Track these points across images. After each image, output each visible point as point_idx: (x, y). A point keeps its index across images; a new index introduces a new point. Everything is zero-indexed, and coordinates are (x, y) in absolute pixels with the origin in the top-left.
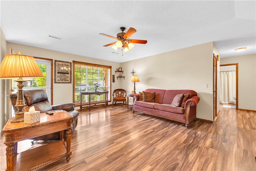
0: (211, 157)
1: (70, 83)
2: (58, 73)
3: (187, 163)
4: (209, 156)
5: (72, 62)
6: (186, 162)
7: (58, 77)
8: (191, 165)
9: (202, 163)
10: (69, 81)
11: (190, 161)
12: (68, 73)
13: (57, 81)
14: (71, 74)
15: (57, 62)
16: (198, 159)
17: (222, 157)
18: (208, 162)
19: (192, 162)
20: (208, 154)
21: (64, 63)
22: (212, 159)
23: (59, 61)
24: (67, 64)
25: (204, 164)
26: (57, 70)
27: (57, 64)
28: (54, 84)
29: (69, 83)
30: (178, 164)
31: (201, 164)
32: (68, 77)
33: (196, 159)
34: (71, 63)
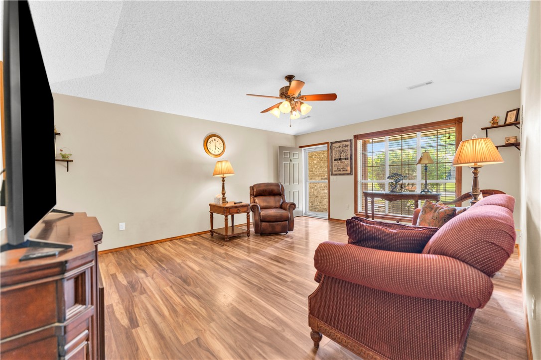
0: (177, 321)
1: (350, 174)
2: (335, 160)
3: (185, 293)
4: (180, 320)
5: (353, 138)
6: (187, 292)
7: (335, 166)
8: (179, 294)
9: (176, 305)
10: (349, 172)
11: (186, 296)
12: (348, 159)
13: (334, 173)
14: (351, 159)
15: (334, 145)
16: (184, 305)
17: (167, 337)
18: (173, 312)
19: (183, 297)
20: (185, 321)
21: (341, 144)
22: (173, 320)
23: (336, 142)
24: (345, 143)
25: (173, 306)
26: (334, 156)
27: (333, 147)
28: (331, 177)
29: (348, 174)
30: (189, 286)
31: (174, 303)
32: (347, 166)
33: (185, 303)
34: (351, 141)
